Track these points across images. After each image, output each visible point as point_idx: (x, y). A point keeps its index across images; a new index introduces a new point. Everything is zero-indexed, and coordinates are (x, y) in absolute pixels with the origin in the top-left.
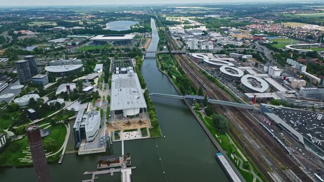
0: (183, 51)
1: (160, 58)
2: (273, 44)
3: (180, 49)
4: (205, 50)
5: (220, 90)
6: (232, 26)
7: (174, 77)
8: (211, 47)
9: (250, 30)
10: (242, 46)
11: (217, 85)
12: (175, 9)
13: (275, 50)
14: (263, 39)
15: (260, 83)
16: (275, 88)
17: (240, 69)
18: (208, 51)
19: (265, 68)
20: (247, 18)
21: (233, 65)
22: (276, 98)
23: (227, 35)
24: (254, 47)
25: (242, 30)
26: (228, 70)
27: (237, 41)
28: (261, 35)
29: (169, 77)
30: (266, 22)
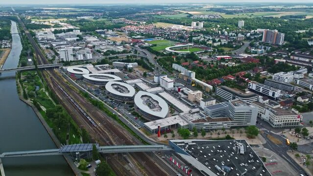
0: (55, 63)
1: (22, 77)
2: (152, 46)
3: (51, 61)
4: (82, 61)
5: (111, 121)
6: (108, 28)
7: (44, 109)
8: (90, 56)
9: (127, 32)
10: (124, 52)
11: (106, 112)
12: (43, 10)
13: (157, 53)
14: (141, 42)
15: (158, 102)
16: (175, 106)
17: (130, 84)
18: (87, 62)
19: (156, 79)
20: (120, 19)
21: (120, 79)
22: (182, 124)
23: (105, 38)
24: (136, 52)
25: (120, 33)
26: (116, 87)
27: (116, 45)
28: (139, 37)
29: (36, 109)
30: (139, 23)
